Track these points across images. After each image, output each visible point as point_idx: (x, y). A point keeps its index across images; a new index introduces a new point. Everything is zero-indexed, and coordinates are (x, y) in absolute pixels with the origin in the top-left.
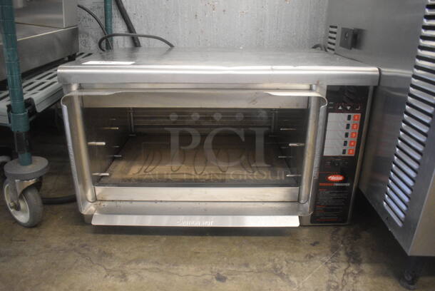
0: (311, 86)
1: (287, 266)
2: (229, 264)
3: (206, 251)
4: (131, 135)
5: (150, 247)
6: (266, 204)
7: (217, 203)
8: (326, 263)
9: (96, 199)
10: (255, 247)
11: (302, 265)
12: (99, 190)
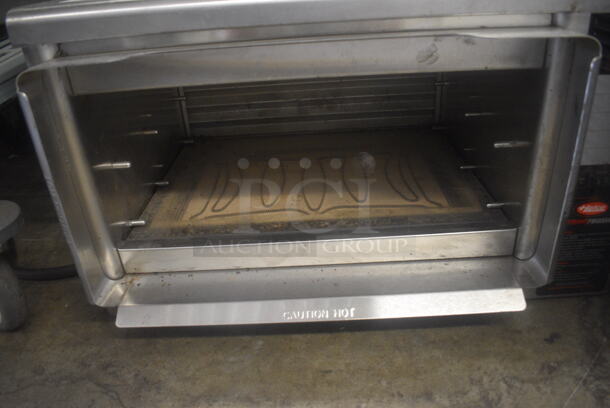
0: (553, 15)
1: (509, 393)
2: (393, 395)
3: (343, 367)
4: (186, 142)
5: (233, 363)
6: (452, 266)
7: (358, 268)
8: (585, 382)
9: (123, 272)
10: (437, 353)
11: (538, 389)
12: (127, 254)
